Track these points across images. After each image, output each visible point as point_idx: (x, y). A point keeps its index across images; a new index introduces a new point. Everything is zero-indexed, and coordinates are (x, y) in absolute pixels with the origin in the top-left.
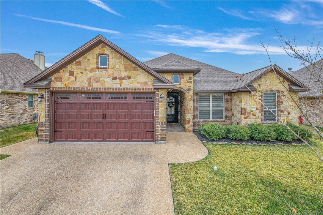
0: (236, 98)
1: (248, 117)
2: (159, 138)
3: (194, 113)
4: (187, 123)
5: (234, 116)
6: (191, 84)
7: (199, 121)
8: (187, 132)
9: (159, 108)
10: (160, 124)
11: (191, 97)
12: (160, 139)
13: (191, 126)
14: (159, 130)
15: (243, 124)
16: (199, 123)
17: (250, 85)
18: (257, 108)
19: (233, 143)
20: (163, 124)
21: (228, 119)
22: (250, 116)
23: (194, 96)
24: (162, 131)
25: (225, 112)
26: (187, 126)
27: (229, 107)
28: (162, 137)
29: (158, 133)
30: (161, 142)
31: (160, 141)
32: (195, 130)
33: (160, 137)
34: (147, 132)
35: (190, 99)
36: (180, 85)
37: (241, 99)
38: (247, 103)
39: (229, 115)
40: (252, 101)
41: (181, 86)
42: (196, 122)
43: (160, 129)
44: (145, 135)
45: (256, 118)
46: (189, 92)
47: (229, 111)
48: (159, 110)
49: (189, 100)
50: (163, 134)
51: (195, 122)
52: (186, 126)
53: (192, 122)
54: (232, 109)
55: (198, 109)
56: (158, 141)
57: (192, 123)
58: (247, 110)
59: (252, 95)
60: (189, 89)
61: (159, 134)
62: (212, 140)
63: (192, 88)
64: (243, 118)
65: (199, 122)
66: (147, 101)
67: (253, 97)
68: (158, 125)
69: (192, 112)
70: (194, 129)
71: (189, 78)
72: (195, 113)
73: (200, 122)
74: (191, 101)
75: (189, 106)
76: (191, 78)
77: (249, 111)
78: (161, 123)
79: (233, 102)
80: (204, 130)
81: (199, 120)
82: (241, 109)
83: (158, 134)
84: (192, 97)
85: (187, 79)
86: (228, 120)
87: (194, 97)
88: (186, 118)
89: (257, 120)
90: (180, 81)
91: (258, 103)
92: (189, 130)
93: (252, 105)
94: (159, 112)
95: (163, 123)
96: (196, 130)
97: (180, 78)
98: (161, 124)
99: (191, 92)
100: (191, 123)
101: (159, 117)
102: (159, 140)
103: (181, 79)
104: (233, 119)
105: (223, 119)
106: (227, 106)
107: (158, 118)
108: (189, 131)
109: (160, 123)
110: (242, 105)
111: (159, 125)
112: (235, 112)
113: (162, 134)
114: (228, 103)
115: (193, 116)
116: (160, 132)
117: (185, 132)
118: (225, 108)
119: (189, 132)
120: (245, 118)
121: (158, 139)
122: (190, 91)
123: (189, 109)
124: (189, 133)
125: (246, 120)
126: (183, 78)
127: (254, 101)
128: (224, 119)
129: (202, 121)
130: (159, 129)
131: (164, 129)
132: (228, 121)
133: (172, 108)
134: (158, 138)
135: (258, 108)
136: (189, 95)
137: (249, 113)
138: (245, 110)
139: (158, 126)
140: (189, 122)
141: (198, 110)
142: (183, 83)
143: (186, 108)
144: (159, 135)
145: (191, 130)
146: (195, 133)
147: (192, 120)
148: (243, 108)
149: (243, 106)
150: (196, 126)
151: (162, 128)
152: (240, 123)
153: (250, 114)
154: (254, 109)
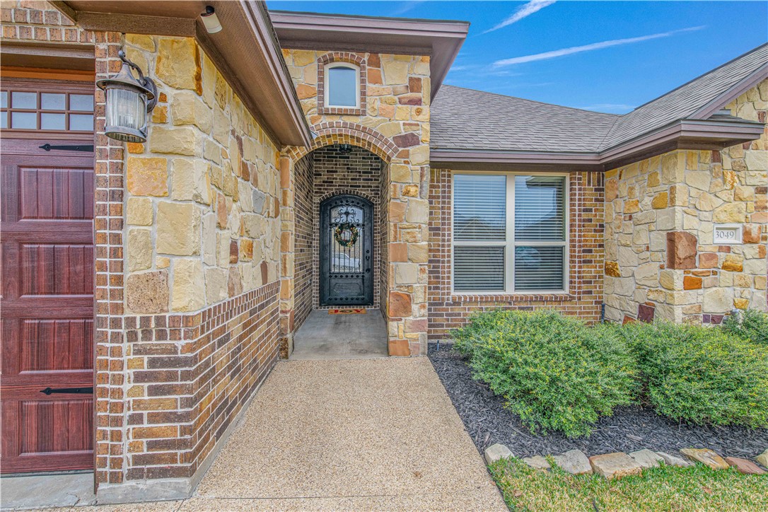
0: (632, 189)
1: (706, 281)
2: (127, 455)
3: (430, 261)
4: (396, 311)
5: (618, 276)
6: (419, 112)
7: (454, 299)
8: (396, 354)
9: (129, 196)
10: (132, 336)
11: (417, 179)
12: (137, 460)
13: (417, 326)
14: (126, 387)
15: (678, 312)
16: (457, 310)
17: (718, 112)
18: (747, 233)
19: (695, 453)
20: (161, 335)
21: (585, 287)
22: (715, 273)
23: (432, 180)
24: (153, 391)
25: (571, 256)
26: (395, 324)
27: (591, 237)
28: (151, 446)
29: (118, 407)
30: (144, 484)
31: (134, 475)
32: (434, 341)
33: (133, 447)
34: (48, 391)
35: (413, 190)
36: (364, 113)
37: (673, 189)
38: (704, 205)
39: (590, 271)
40: (724, 195)
41: (369, 121)
42: (441, 304)
43: (139, 377)
44: (32, 422)
45: (742, 282)
46: (407, 155)
47: (590, 251)
48: (129, 217)
49: (407, 193)
50: (167, 418)
51: (435, 304)
52: (393, 326)
53: (424, 307)
54: (601, 246)
55: (453, 243)
56: (116, 478)
57: (425, 311)
58: (701, 241)
59: (727, 163)
60: (409, 140)
61: (126, 414)
62: (550, 431)
63: (424, 133)
64: (679, 283)
65: (456, 303)
66: (47, 147)
67: (729, 177)
68: (116, 338)
69: (424, 256)
70: (430, 337)
71: (411, 79)
72: (438, 261)
73: (459, 304)
74: (419, 199)
75: (405, 224)
76: (419, 80)
77: (709, 249)
78: (145, 321)
79: (612, 211)
80: (492, 355)
81: (454, 293)
82: (671, 238)
83: (118, 421)
84: (422, 176)
85: (401, 88)
86: (584, 293)
87: (432, 186)
88: (392, 287)
89: (746, 294)
90: (363, 94)
91: (751, 206)
92: (405, 343)
93: (723, 217)
94: (125, 234)
95: (160, 321)
96: (443, 341)
97: (363, 81)
98: (147, 334)
99: (420, 155)
100: (419, 312)
101: (128, 275)
102: (125, 468)
103: (367, 84)
104: (607, 289)
105: (561, 287)
106: (580, 231)
107: (119, 280)
108: (406, 349)
109: (131, 321)
110: (679, 216)
111: (126, 346)
112: (625, 258)
113: (153, 418)
114: (585, 216)
115: (426, 276)
116: (138, 404)
117: (389, 355)
118: (572, 241)
119: (404, 355)
120: (692, 284)
121: (117, 463)
122: (411, 149)
123: (408, 237)
124: (408, 360)
125: (693, 296)
126: (377, 80)
127: (738, 198)
128: (566, 291)
129: (471, 301)
130: (128, 372)
131: (172, 376)
132: (586, 298)
133: (352, 249)
134: (113, 450)
135: (755, 233)
136: (410, 166)
137: (712, 256)
138: (693, 241)
139: (118, 352)
140: (405, 304)
141: (452, 249)
142: (377, 104)
143: (392, 233)
144: (125, 428)
145: (416, 347)
146: (434, 361)
147: (420, 296)
148: (679, 229)
149: (683, 221)
150: (440, 320)
151: (152, 363)
152: (659, 309)
153: (713, 262)
154: (735, 240)
